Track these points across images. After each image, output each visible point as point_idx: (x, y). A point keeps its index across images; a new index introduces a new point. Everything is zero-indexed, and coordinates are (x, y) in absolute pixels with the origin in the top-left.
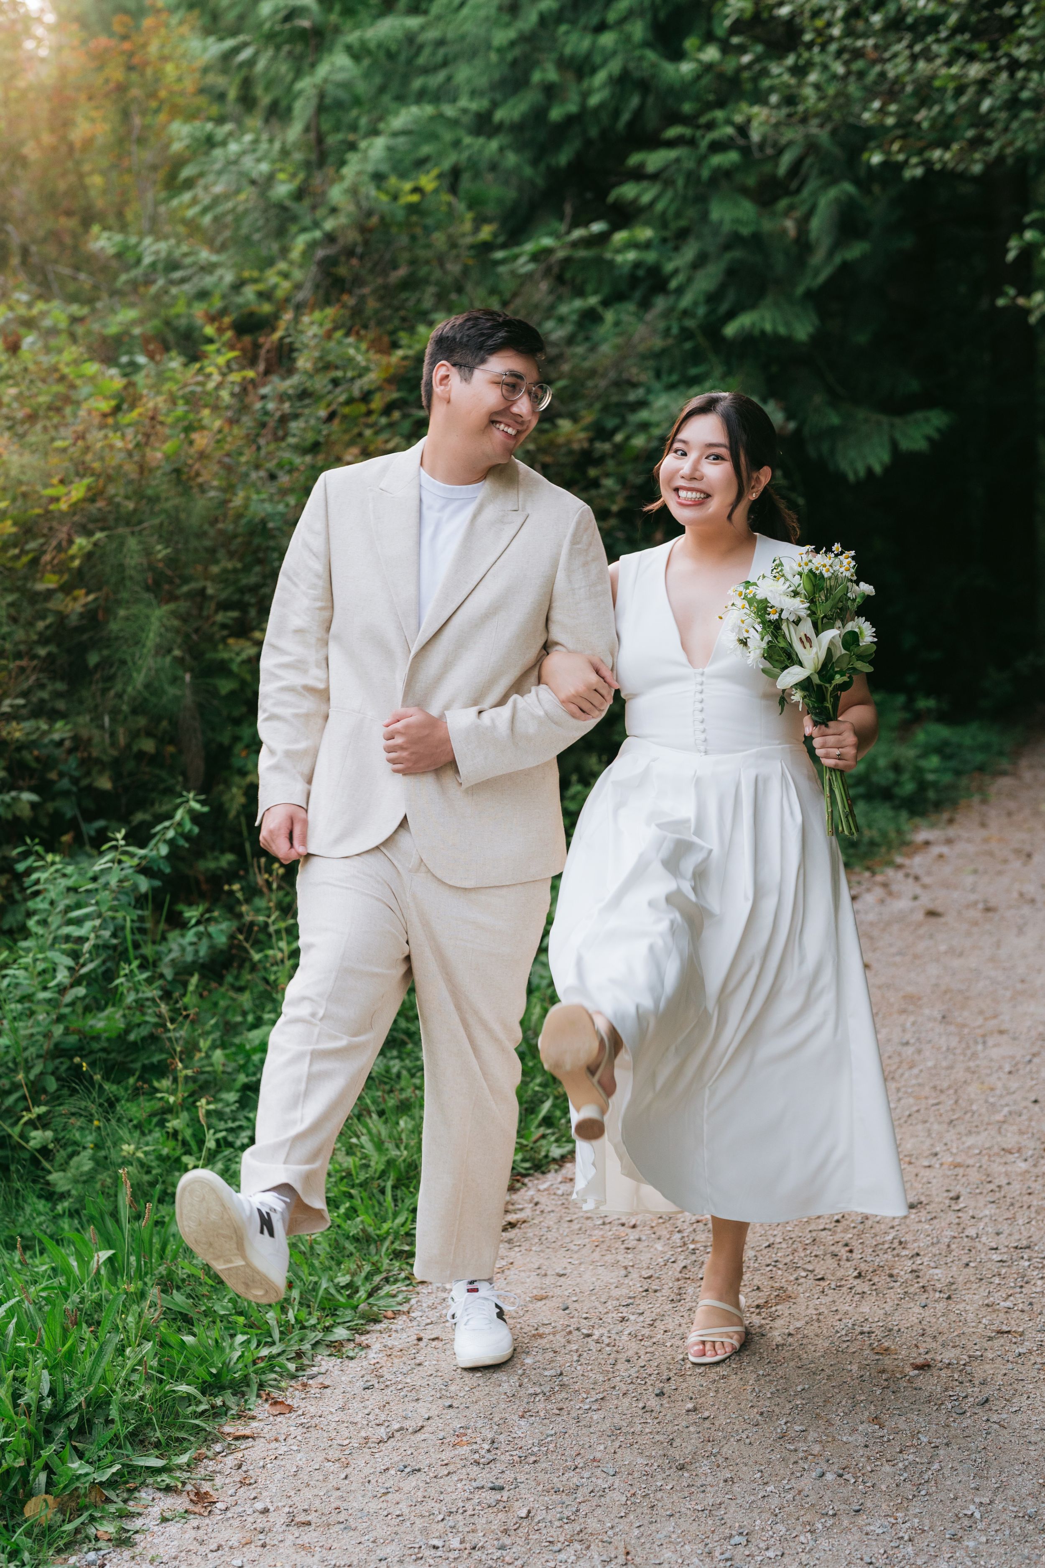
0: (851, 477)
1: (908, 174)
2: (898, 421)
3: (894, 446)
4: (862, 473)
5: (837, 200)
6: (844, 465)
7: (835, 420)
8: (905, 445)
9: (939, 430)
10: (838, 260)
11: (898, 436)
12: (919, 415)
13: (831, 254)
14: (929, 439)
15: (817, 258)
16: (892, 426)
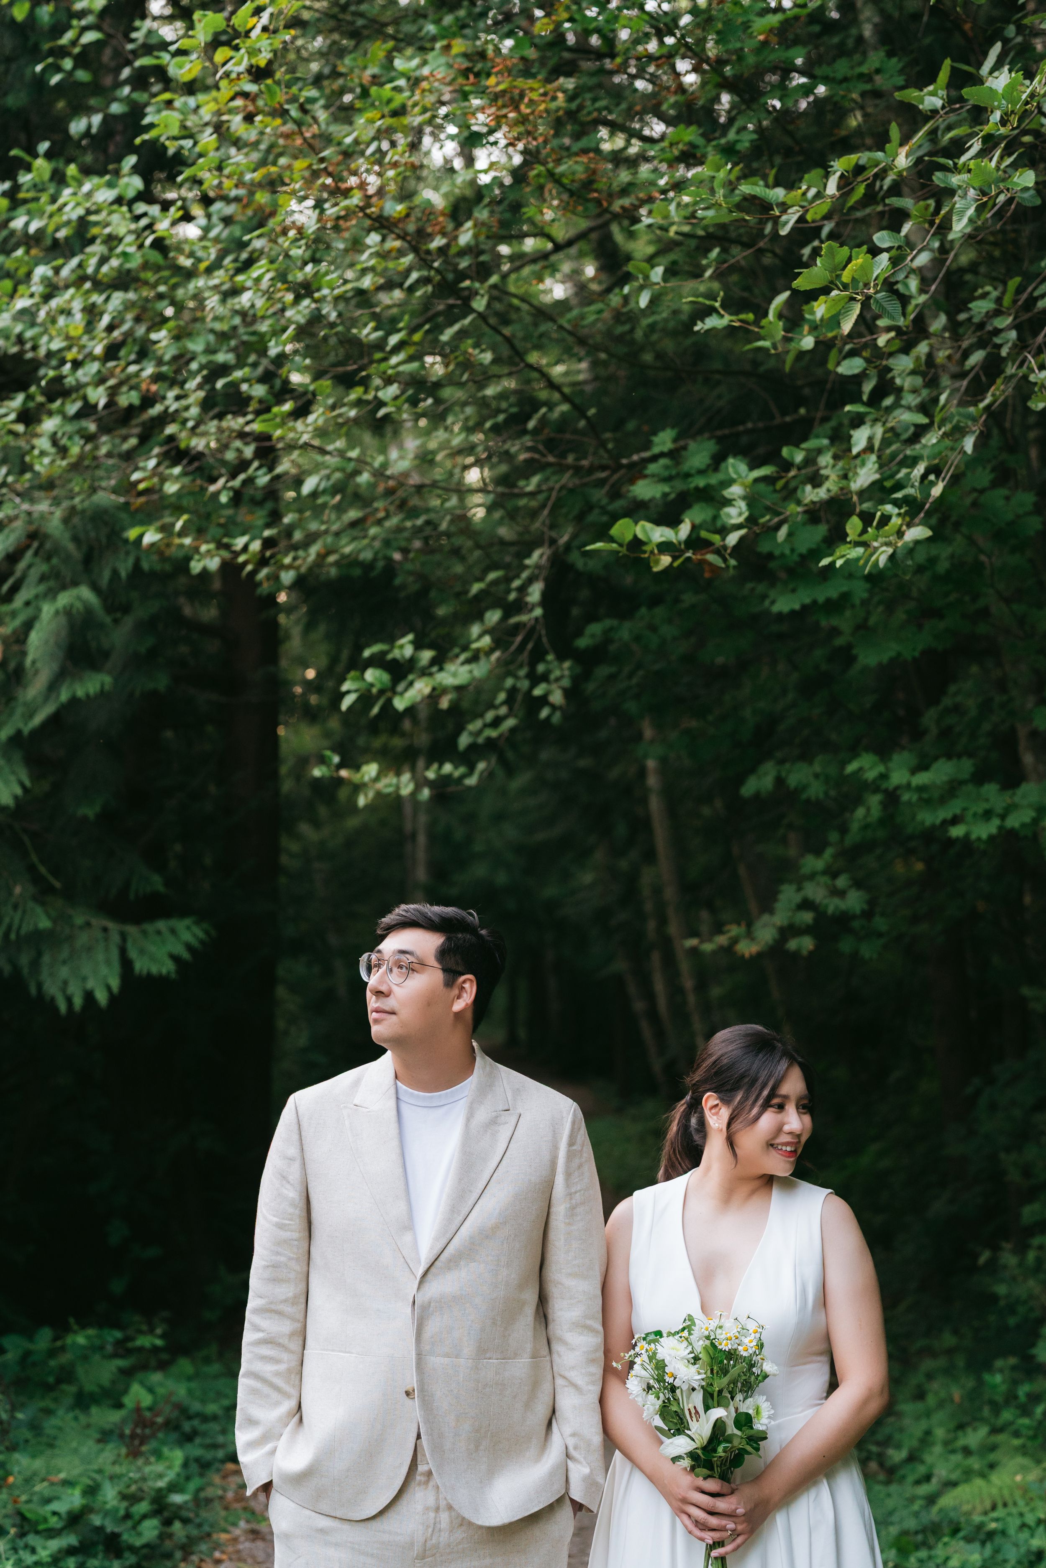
0: (63, 1007)
1: (196, 567)
2: (132, 930)
3: (126, 964)
4: (78, 1002)
5: (68, 612)
6: (52, 989)
7: (45, 923)
8: (140, 966)
9: (189, 947)
10: (64, 696)
11: (133, 954)
12: (161, 925)
13: (53, 687)
14: (175, 958)
15: (34, 689)
16: (124, 936)
